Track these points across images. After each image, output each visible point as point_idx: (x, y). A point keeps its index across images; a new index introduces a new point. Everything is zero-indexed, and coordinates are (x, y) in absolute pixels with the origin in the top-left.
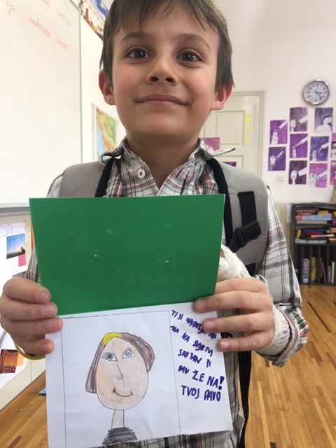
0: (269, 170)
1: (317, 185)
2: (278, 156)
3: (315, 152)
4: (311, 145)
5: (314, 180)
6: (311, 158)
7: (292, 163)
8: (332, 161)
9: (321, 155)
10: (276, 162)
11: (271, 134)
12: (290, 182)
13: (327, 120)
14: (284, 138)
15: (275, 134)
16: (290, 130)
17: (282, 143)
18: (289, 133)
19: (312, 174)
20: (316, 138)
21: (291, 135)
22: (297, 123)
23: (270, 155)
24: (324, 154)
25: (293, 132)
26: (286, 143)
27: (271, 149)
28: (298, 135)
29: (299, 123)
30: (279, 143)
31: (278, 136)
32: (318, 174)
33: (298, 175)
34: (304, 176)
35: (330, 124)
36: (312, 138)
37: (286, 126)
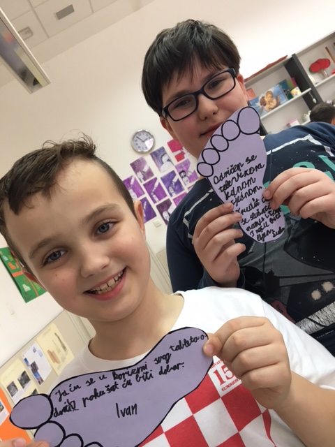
2: (145, 207)
3: (171, 189)
6: (171, 195)
7: (158, 207)
8: (188, 188)
10: (146, 213)
13: (165, 159)
14: (140, 190)
15: (130, 191)
16: (141, 182)
17: (141, 195)
18: (142, 185)
20: (165, 176)
21: (145, 185)
22: (143, 173)
24: (178, 187)
25: (144, 182)
26: (144, 193)
28: (149, 182)
30: (138, 197)
31: (134, 191)
33: (169, 214)
35: (169, 160)
36: (162, 179)
37: (135, 181)
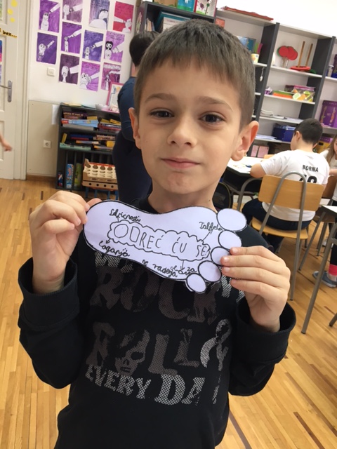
0: (37, 60)
1: (89, 88)
2: (49, 46)
3: (88, 49)
4: (85, 40)
5: (86, 80)
6: (84, 55)
7: (63, 56)
8: (105, 63)
9: (94, 54)
10: (46, 52)
11: (41, 17)
12: (61, 79)
13: (103, 15)
14: (56, 25)
15: (46, 17)
16: (63, 17)
17: (53, 30)
18: (61, 21)
19: (83, 74)
20: (90, 32)
21: (64, 24)
22: (71, 10)
23: (39, 42)
24: (97, 54)
25: (65, 20)
26: (58, 32)
27: (40, 35)
28: (71, 25)
29: (73, 10)
30: (49, 30)
31: (49, 21)
32: (90, 75)
33: (69, 72)
34: (76, 75)
35: (106, 20)
36: (86, 32)
37: (58, 11)
